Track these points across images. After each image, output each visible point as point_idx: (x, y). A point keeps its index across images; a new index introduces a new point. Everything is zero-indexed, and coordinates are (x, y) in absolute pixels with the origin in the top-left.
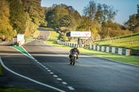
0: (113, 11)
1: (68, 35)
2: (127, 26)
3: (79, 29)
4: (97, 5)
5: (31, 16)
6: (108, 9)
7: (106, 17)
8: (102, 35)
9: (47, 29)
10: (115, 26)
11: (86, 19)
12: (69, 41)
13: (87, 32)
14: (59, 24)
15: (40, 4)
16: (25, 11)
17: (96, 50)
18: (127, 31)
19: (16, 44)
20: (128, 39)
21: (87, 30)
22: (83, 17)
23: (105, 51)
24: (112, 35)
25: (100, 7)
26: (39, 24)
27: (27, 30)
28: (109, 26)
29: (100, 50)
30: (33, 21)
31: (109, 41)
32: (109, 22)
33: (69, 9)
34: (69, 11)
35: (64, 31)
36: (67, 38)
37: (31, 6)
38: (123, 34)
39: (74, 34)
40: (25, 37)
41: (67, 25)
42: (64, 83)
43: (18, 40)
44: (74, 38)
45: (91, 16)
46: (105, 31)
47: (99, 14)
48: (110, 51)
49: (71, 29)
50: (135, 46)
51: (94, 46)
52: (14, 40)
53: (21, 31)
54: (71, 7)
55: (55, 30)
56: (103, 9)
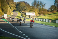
0: (44, 4)
1: (25, 14)
2: (50, 10)
3: (30, 11)
4: (37, 1)
5: (9, 6)
6: (42, 3)
7: (41, 6)
8: (40, 14)
9: (16, 11)
10: (45, 10)
11: (33, 7)
12: (26, 16)
13: (33, 13)
14: (21, 9)
15: (13, 1)
16: (7, 4)
17: (37, 20)
18: (50, 12)
19: (4, 18)
20: (50, 15)
21: (33, 12)
22: (31, 6)
23: (41, 21)
24: (44, 14)
25: (38, 2)
26: (13, 10)
27: (8, 12)
28: (42, 10)
29: (39, 20)
30: (11, 8)
31: (43, 16)
32: (42, 8)
33: (26, 3)
34: (26, 4)
35: (24, 12)
36: (25, 15)
37: (10, 2)
38: (48, 13)
39: (28, 13)
40: (7, 15)
41: (25, 10)
42: (24, 34)
43: (4, 17)
44: (28, 15)
45: (35, 6)
46: (41, 12)
47: (38, 5)
48: (43, 21)
49: (26, 11)
50: (53, 18)
51: (36, 19)
52: (2, 16)
53: (6, 13)
54: (26, 2)
55: (20, 12)
56: (40, 3)
